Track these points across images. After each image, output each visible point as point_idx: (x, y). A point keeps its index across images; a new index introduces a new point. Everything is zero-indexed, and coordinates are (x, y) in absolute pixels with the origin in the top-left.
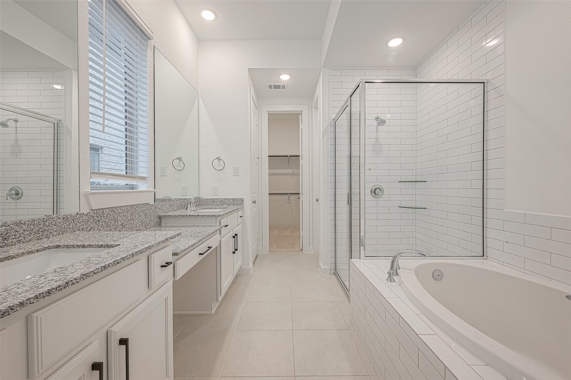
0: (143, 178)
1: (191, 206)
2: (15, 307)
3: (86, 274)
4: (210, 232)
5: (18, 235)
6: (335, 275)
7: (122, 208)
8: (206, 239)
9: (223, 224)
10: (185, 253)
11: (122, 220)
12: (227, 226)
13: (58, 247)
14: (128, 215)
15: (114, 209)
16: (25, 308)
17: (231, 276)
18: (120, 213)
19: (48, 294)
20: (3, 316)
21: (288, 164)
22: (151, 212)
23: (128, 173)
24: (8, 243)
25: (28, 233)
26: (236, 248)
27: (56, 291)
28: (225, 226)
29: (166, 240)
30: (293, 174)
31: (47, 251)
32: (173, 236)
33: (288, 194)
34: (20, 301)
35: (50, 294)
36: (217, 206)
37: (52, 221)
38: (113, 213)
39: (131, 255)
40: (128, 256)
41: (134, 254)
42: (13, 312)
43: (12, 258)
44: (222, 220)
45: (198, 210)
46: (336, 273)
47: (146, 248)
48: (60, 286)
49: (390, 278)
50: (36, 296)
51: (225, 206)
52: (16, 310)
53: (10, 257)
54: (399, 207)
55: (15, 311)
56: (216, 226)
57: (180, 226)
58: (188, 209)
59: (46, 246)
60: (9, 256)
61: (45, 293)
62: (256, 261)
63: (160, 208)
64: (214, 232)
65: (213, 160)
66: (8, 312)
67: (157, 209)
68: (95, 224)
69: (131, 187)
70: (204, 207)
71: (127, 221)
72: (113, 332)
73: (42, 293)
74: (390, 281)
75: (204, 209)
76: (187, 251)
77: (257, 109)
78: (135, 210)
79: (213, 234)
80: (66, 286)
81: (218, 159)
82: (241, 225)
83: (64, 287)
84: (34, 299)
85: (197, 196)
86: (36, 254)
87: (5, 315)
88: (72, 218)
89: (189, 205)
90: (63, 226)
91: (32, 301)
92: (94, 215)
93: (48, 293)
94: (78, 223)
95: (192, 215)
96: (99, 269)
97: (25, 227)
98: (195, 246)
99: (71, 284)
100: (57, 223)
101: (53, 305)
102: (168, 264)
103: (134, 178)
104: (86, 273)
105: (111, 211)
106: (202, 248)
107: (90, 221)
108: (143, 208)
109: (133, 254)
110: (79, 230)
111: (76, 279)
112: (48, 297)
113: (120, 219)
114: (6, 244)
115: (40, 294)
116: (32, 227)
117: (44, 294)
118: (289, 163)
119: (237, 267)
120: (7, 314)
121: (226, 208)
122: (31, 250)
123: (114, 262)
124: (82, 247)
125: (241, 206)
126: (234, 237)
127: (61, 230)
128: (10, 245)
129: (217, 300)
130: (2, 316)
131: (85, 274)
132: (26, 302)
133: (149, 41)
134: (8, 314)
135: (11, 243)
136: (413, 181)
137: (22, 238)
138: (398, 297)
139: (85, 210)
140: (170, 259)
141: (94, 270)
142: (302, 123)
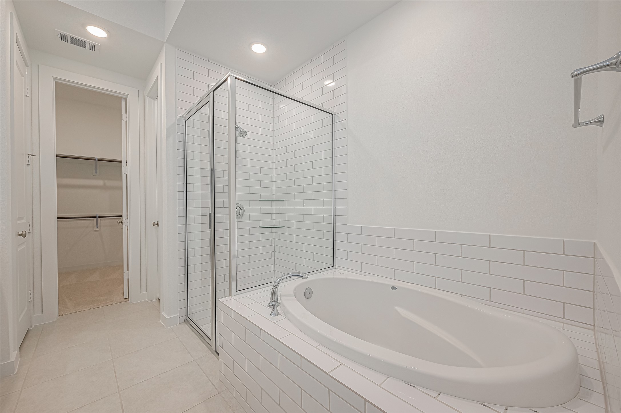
6: (187, 322)
21: (94, 171)
30: (104, 187)
33: (95, 217)
46: (188, 320)
49: (275, 313)
54: (259, 227)
74: (274, 316)
77: (27, 66)
118: (96, 169)
136: (272, 200)
138: (291, 333)
142: (126, 113)
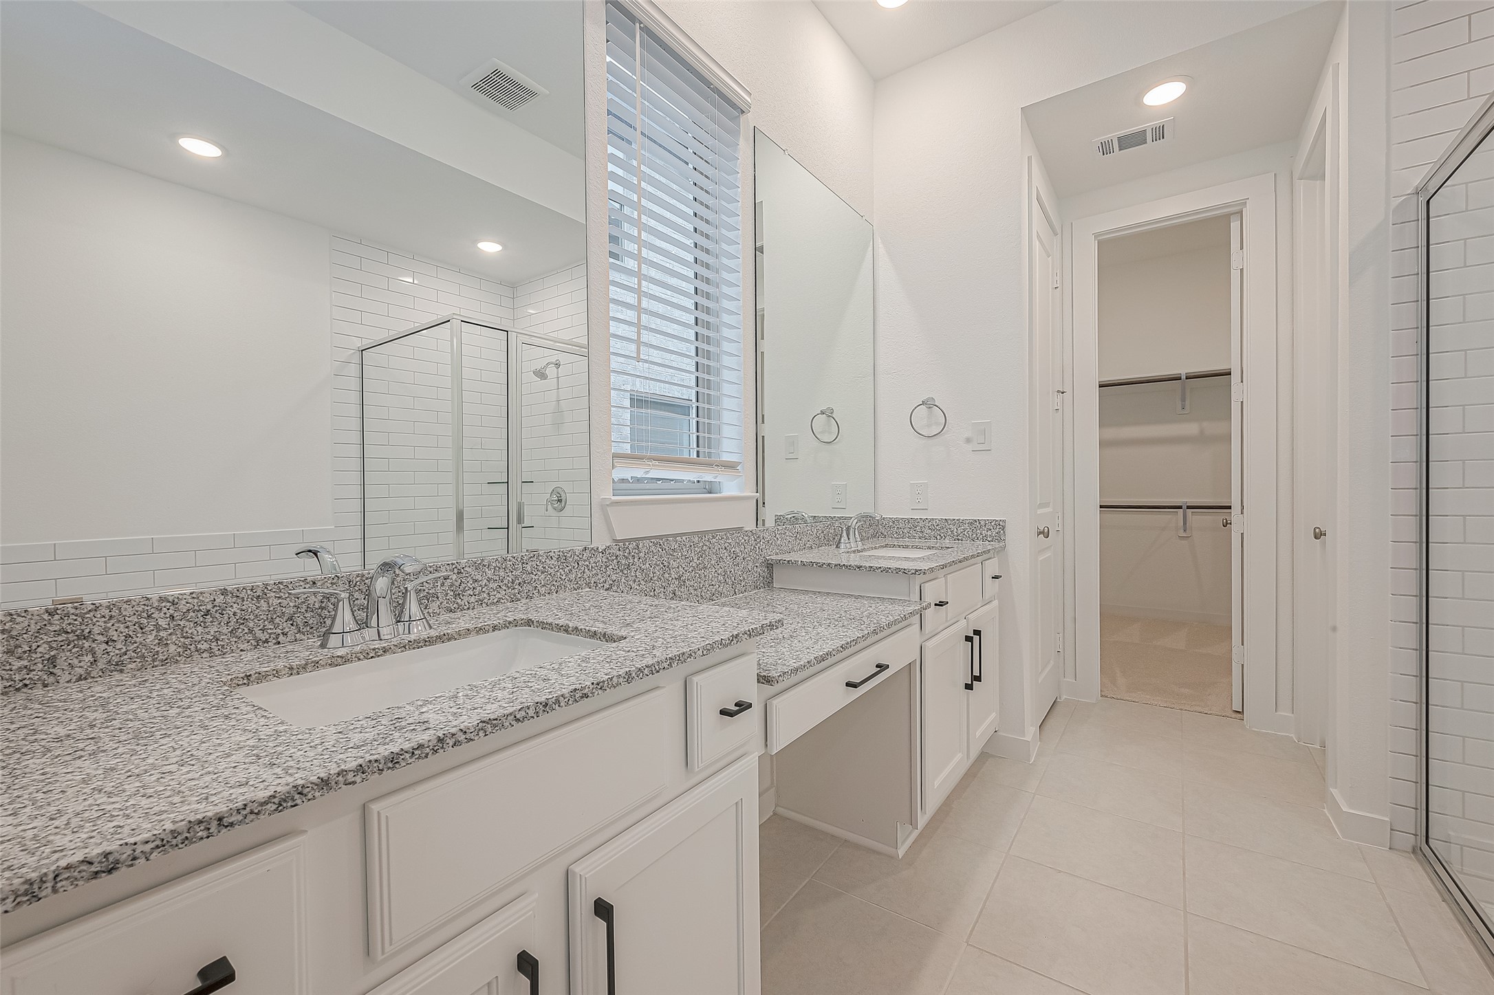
0: (730, 466)
1: (849, 539)
2: (308, 790)
3: (494, 720)
4: (884, 621)
5: (478, 588)
6: (1421, 857)
7: (679, 539)
8: (869, 641)
9: (931, 597)
10: (794, 679)
11: (678, 568)
12: (942, 605)
13: (529, 623)
14: (693, 555)
15: (661, 541)
16: (332, 793)
17: (959, 756)
18: (674, 550)
19: (390, 765)
20: (280, 808)
21: (1179, 403)
22: (746, 550)
23: (701, 455)
24: (463, 603)
25: (494, 585)
26: (976, 673)
27: (411, 757)
28: (936, 605)
29: (732, 640)
30: (1201, 440)
31: (512, 630)
32: (757, 628)
33: (1180, 507)
34: (322, 775)
35: (397, 766)
36: (923, 540)
37: (538, 563)
38: (660, 550)
39: (625, 678)
40: (614, 679)
41: (634, 674)
42: (304, 800)
43: (450, 638)
44: (927, 584)
45: (868, 550)
47: (671, 658)
48: (423, 745)
50: (361, 766)
51: (947, 542)
52: (312, 797)
53: (445, 637)
55: (309, 800)
56: (909, 601)
57: (814, 593)
58: (842, 546)
59: (511, 619)
60: (444, 635)
61: (383, 762)
62: (1051, 722)
63: (770, 542)
64: (895, 622)
65: (914, 409)
66: (293, 800)
67: (761, 543)
68: (621, 573)
69: (707, 487)
70: (889, 541)
71: (690, 570)
72: (579, 878)
73: (376, 761)
75: (885, 547)
76: (801, 675)
77: (1056, 234)
78: (708, 544)
79: (894, 628)
80: (437, 747)
81: (928, 404)
82: (995, 603)
83: (433, 749)
84: (356, 773)
85: (869, 510)
86: (491, 634)
87: (285, 805)
88: (576, 558)
89: (844, 534)
90: (559, 574)
91: (351, 778)
92: (618, 553)
93: (392, 761)
94: (586, 570)
95: (844, 565)
96: (528, 709)
97: (490, 573)
98: (830, 661)
99: (451, 744)
100: (547, 567)
101: (420, 789)
102: (743, 706)
103: (710, 465)
104: (492, 718)
105: (655, 544)
106: (859, 666)
107: (611, 567)
108: (728, 538)
109: (628, 674)
110: (588, 585)
111: (465, 732)
112: (390, 771)
113: (675, 565)
114: (460, 606)
115: (370, 761)
116: (502, 574)
117: (380, 763)
118: (1183, 400)
119: (981, 732)
120: (289, 804)
121: (948, 548)
122: (483, 624)
123: (572, 694)
124: (564, 630)
125: (996, 544)
126: (969, 639)
127: (554, 583)
128: (465, 608)
129: (912, 822)
130: (278, 807)
131: (490, 719)
132: (335, 779)
133: (743, 118)
134: (292, 804)
135: (466, 603)
137: (485, 595)
139: (601, 541)
140: (751, 692)
141: (515, 711)
142: (1242, 248)
